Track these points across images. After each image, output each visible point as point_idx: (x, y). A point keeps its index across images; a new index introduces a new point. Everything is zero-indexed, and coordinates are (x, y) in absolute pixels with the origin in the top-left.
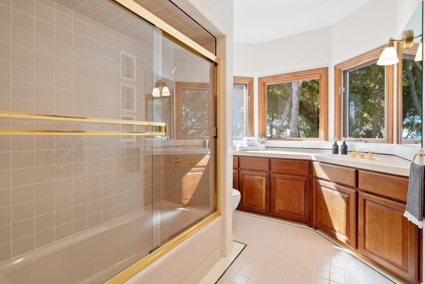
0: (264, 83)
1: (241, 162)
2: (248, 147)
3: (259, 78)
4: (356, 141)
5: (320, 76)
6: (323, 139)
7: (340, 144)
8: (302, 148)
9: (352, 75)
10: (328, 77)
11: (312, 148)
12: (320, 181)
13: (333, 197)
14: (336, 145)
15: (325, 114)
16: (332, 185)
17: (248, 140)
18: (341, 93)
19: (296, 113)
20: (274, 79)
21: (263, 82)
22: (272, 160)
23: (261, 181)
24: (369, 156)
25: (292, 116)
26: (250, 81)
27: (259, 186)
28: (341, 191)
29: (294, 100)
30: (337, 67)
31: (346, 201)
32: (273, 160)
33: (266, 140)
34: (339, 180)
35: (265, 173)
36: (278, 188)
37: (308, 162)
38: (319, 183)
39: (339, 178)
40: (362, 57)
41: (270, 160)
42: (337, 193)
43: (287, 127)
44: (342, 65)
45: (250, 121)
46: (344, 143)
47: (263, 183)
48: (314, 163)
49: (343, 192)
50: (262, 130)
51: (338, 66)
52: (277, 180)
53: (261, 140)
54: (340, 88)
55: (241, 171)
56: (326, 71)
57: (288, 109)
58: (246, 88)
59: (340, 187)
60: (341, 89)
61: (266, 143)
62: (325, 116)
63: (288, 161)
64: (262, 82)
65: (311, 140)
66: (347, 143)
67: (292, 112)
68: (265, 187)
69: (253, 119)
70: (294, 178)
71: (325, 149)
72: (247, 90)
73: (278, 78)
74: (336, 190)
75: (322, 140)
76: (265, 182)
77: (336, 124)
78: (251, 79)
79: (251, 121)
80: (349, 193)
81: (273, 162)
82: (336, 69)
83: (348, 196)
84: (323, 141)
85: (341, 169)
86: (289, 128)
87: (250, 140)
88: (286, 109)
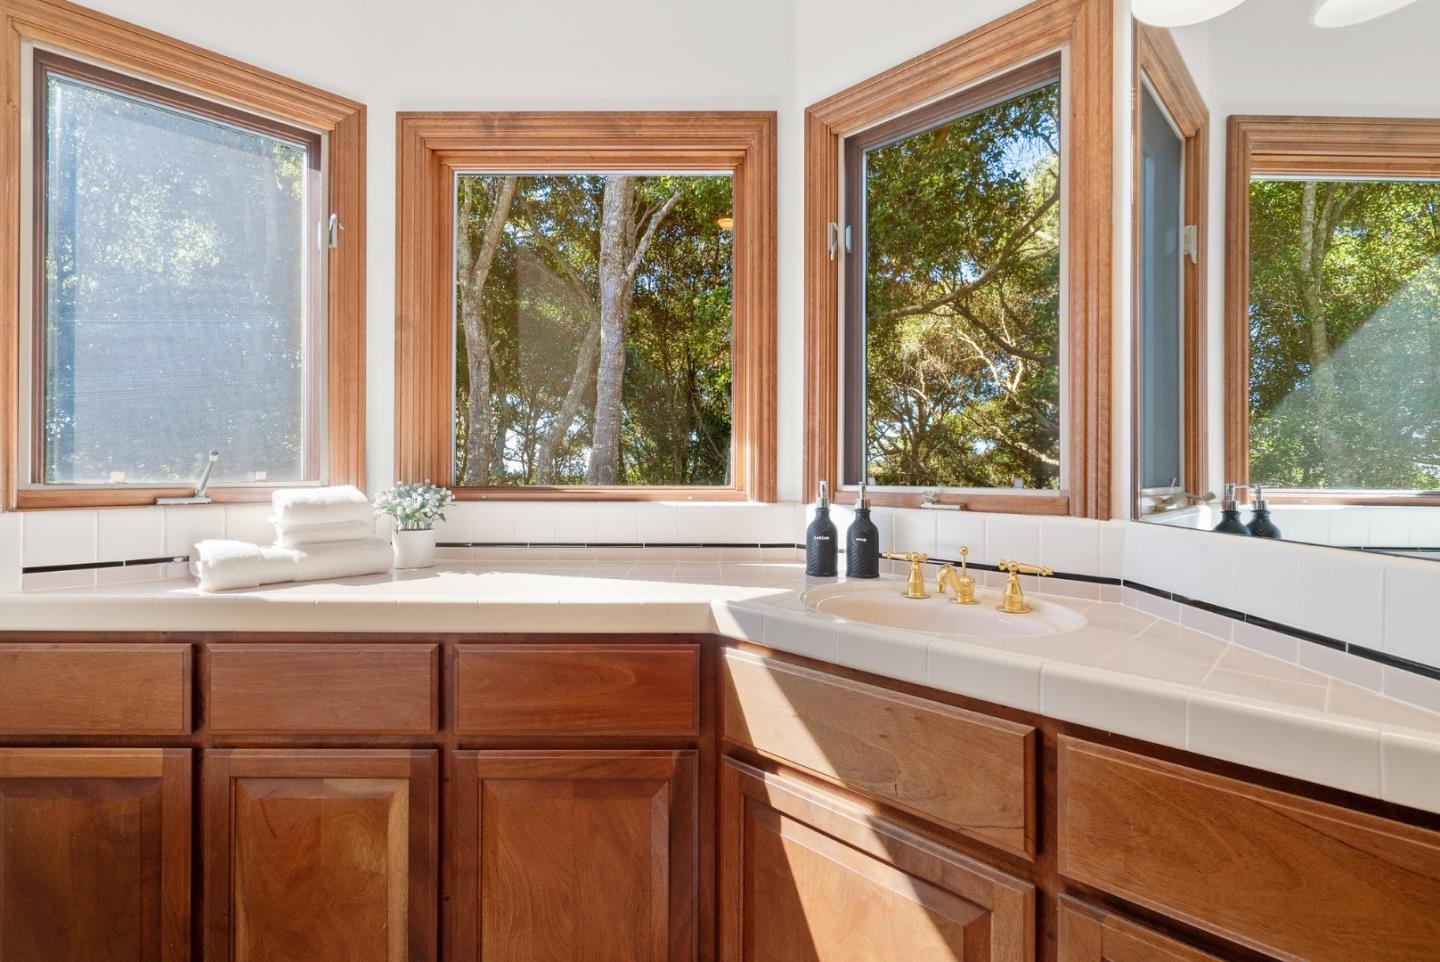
0: (438, 159)
1: (214, 681)
2: (296, 554)
3: (403, 118)
4: (910, 503)
5: (738, 158)
6: (752, 489)
7: (843, 518)
8: (647, 545)
9: (884, 165)
10: (775, 165)
11: (701, 542)
12: (769, 779)
13: (859, 904)
14: (824, 527)
15: (761, 360)
16: (853, 815)
17: (299, 507)
18: (836, 253)
19: (614, 384)
20: (498, 133)
21: (430, 146)
22: (456, 653)
23: (378, 810)
24: (1008, 592)
25: (599, 393)
26: (340, 119)
27: (361, 853)
28: (923, 872)
29: (607, 332)
30: (817, 115)
31: (961, 951)
32: (462, 649)
33: (443, 499)
34: (900, 791)
35: (406, 754)
36: (501, 846)
37: (691, 651)
38: (765, 793)
39: (904, 776)
40: (946, 57)
41: (441, 650)
42: (895, 885)
43: (584, 439)
44: (846, 102)
45: (335, 381)
46: (864, 513)
47: (391, 828)
48: (731, 655)
49: (935, 879)
50: (422, 438)
51: (823, 113)
52: (492, 788)
53: (406, 502)
54: (830, 226)
55: (210, 755)
56: (765, 131)
57: (584, 370)
58: (315, 164)
59: (913, 839)
60: (836, 232)
61: (437, 523)
62: (761, 366)
63: (569, 650)
64: (424, 141)
65: (696, 498)
66: (877, 515)
67: (600, 379)
68: (405, 850)
69: (361, 367)
70: (605, 763)
71: (763, 546)
72: (322, 175)
73: (521, 134)
74: (884, 855)
75: (745, 500)
76: (406, 815)
77: (814, 414)
78: (351, 112)
79: (346, 380)
80: (980, 896)
81: (464, 662)
82: (816, 127)
83: (976, 914)
84: (752, 503)
85: (920, 718)
86: (590, 443)
87: (321, 507)
88: (579, 370)
